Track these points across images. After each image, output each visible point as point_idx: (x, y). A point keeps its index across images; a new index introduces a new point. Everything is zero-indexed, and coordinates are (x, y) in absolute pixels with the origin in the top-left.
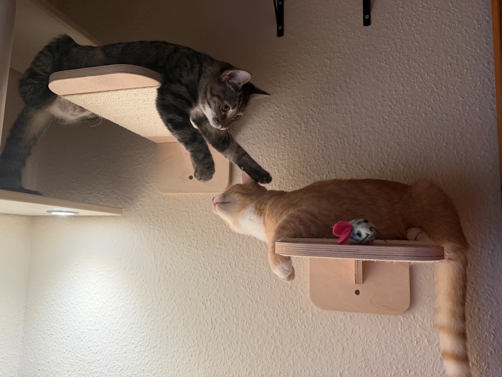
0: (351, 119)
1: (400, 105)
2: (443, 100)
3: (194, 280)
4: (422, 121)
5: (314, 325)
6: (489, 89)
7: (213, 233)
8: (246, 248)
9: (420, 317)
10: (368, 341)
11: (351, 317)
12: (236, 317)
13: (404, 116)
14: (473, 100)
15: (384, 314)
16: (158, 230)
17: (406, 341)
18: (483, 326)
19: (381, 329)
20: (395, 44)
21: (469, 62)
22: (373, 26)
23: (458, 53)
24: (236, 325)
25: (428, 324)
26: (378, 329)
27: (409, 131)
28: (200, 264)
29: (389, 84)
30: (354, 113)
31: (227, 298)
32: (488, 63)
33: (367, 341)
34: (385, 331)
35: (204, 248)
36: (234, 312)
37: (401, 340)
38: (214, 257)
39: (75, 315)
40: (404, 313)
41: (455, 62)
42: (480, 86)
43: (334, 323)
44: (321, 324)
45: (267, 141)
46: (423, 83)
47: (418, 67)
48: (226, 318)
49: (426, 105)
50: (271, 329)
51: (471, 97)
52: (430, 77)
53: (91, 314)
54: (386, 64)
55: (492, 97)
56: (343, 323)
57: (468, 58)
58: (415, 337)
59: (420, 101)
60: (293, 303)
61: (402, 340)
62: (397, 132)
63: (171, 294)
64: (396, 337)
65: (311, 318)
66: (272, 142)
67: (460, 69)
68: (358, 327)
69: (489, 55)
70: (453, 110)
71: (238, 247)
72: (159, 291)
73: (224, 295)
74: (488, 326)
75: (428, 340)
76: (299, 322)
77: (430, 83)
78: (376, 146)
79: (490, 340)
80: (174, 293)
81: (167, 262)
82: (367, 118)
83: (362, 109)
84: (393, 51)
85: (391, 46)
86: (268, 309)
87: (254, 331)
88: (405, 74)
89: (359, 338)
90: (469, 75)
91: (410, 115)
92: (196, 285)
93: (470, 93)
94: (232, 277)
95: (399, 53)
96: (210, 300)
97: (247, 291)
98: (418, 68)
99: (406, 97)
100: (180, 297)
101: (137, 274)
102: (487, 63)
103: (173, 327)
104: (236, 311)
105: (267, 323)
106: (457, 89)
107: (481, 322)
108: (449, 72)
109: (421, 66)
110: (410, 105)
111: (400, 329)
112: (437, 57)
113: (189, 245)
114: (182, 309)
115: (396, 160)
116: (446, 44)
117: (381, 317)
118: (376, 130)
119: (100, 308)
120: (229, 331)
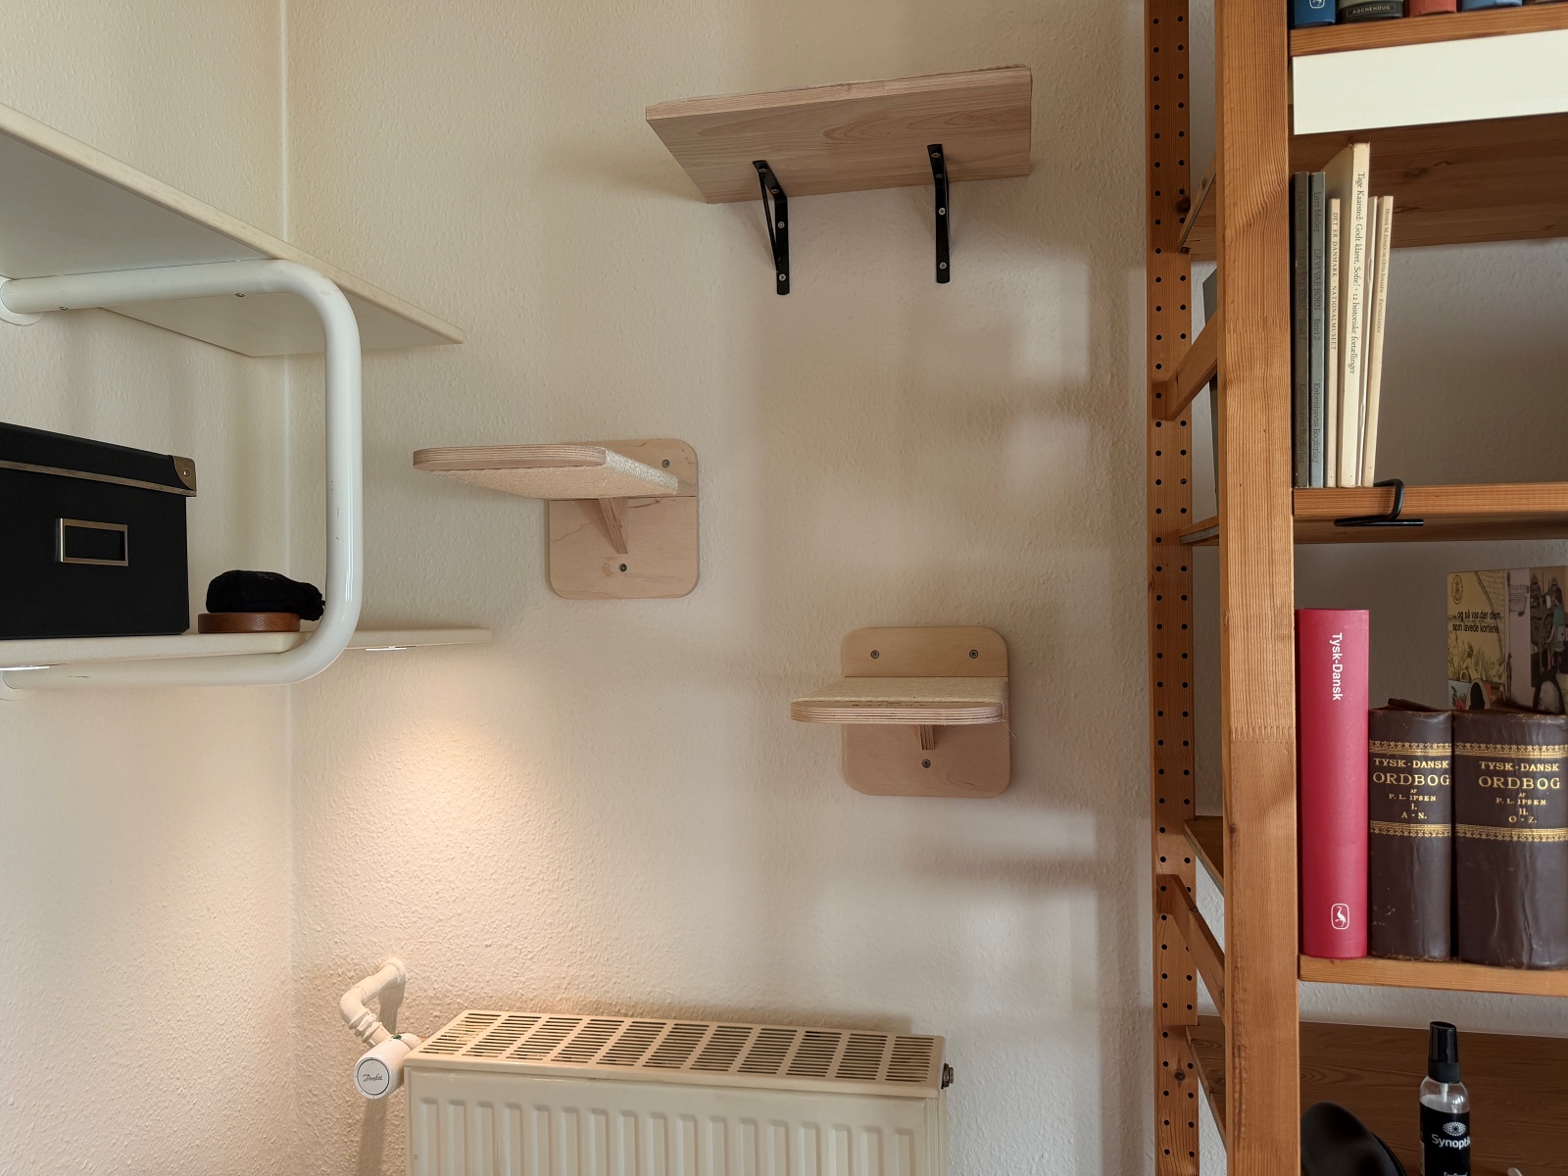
15: (970, 798)
22: (954, 284)
39: (402, 834)
40: (1001, 793)
53: (437, 831)
63: (596, 783)
72: (572, 780)
81: (584, 727)
101: (527, 750)
103: (604, 843)
113: (625, 695)
114: (619, 809)
117: (965, 803)
119: (454, 819)
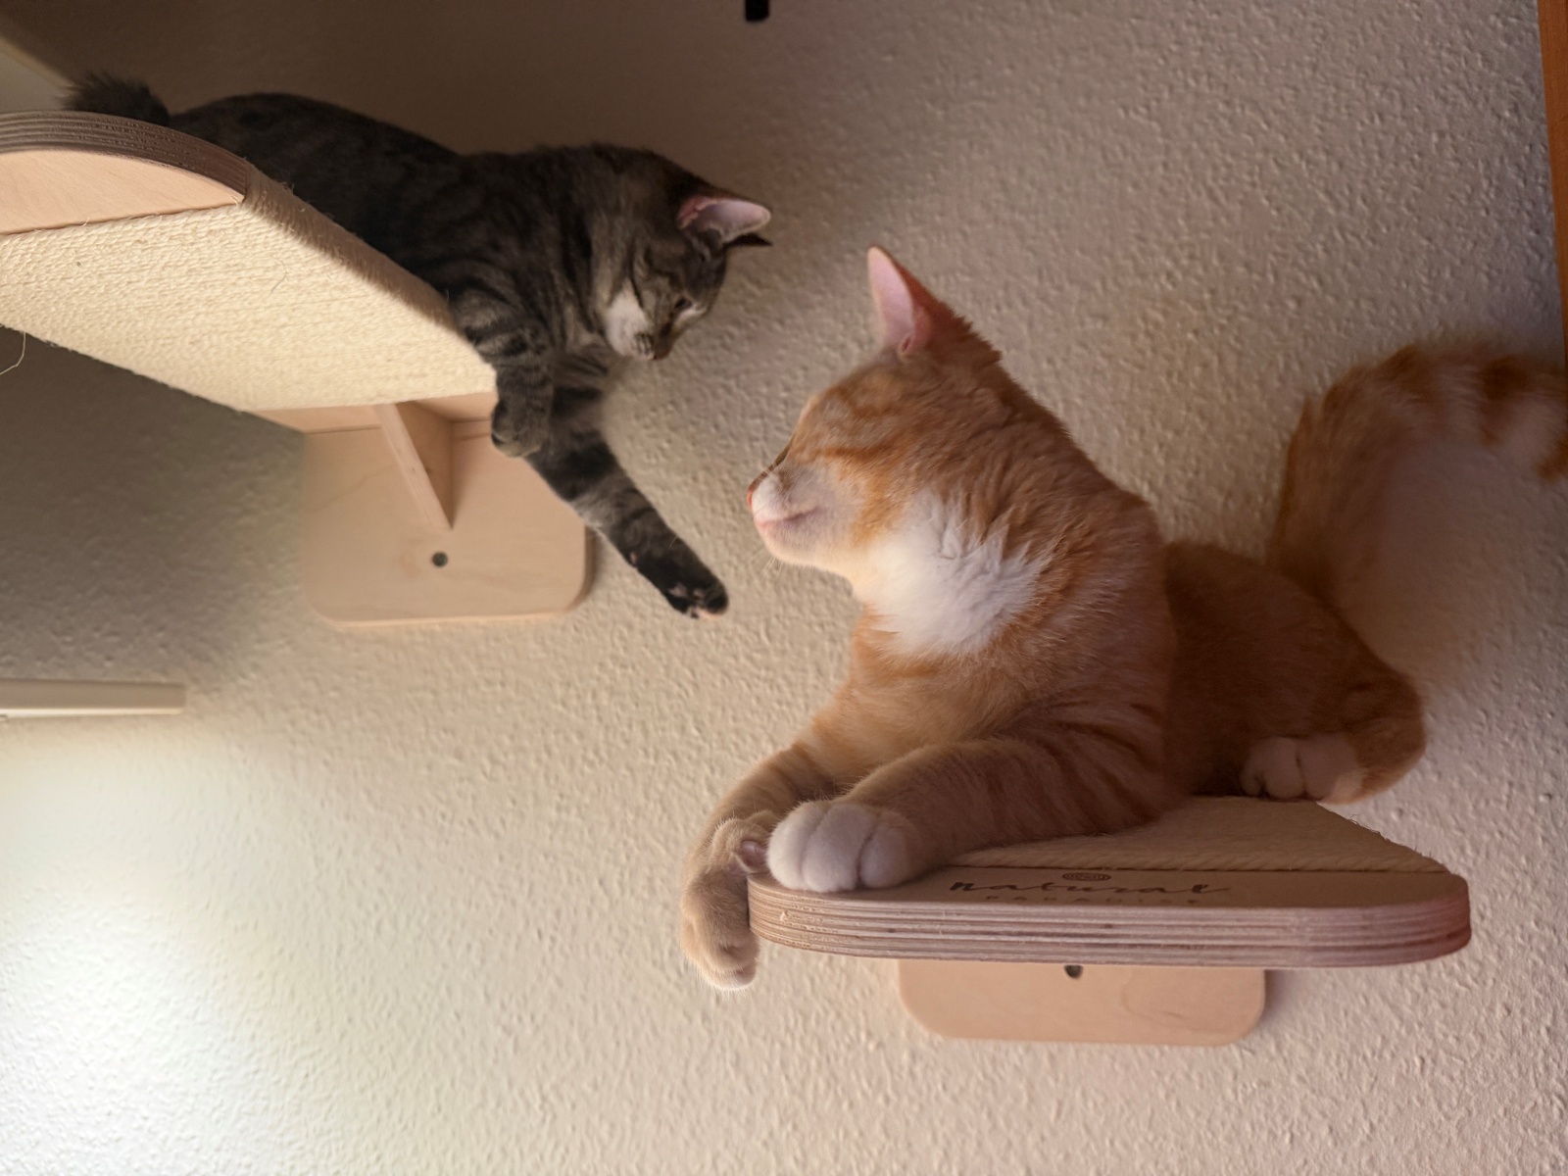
0: (1031, 325)
1: (1205, 268)
2: (1358, 246)
3: (469, 947)
4: (1285, 328)
5: (920, 1093)
6: (1520, 202)
7: (533, 765)
8: (661, 819)
9: (1300, 1047)
10: (1117, 1144)
11: (1052, 1058)
12: (632, 1076)
13: (1220, 311)
14: (1464, 246)
15: (1171, 1044)
16: (326, 763)
17: (1253, 1136)
18: (1524, 1071)
19: (1162, 1094)
20: (1177, 43)
21: (1449, 108)
23: (1407, 75)
24: (631, 1103)
25: (1331, 1068)
26: (1151, 1095)
27: (1239, 363)
28: (488, 884)
29: (1162, 190)
30: (1039, 302)
31: (595, 1008)
32: (1515, 110)
33: (1112, 1143)
34: (1178, 1104)
35: (503, 822)
36: (623, 1056)
37: (1233, 1135)
38: (542, 858)
40: (1244, 1036)
41: (1398, 108)
42: (1487, 194)
43: (993, 1082)
44: (944, 1087)
45: (725, 414)
46: (1285, 187)
47: (1264, 126)
48: (595, 1079)
49: (1300, 268)
50: (763, 1114)
51: (1459, 236)
52: (1308, 162)
54: (1150, 118)
55: (1532, 234)
56: (1024, 1080)
57: (1442, 91)
58: (1285, 1118)
59: (1276, 254)
60: (839, 1015)
61: (1238, 1133)
62: (1197, 370)
63: (386, 1000)
64: (1218, 1123)
65: (906, 1069)
66: (743, 416)
67: (1414, 133)
68: (1078, 1094)
69: (1518, 79)
70: (1395, 284)
71: (631, 817)
72: (339, 990)
73: (584, 999)
74: (1541, 1069)
75: (1331, 1130)
76: (865, 1085)
77: (1309, 186)
78: (1123, 422)
79: (1549, 1119)
80: (397, 993)
81: (364, 883)
82: (1088, 320)
83: (1067, 286)
84: (1175, 70)
85: (1166, 53)
86: (751, 1043)
87: (698, 1121)
88: (1220, 154)
89: (1083, 1132)
90: (1449, 153)
91: (1242, 307)
92: (478, 963)
93: (1453, 220)
94: (610, 929)
95: (1196, 75)
96: (533, 1018)
97: (668, 979)
98: (1264, 132)
99: (1227, 240)
100: (420, 1008)
101: (256, 927)
102: (1510, 110)
103: (400, 1120)
104: (630, 1055)
105: (746, 1091)
106: (1409, 206)
107: (1515, 1055)
108: (1378, 143)
109: (1277, 123)
110: (1240, 270)
111: (1229, 1092)
112: (1333, 90)
113: (443, 816)
114: (429, 1051)
115: (1197, 473)
116: (1362, 43)
117: (1162, 1053)
118: (1122, 363)
119: (123, 1060)
120: (606, 1127)
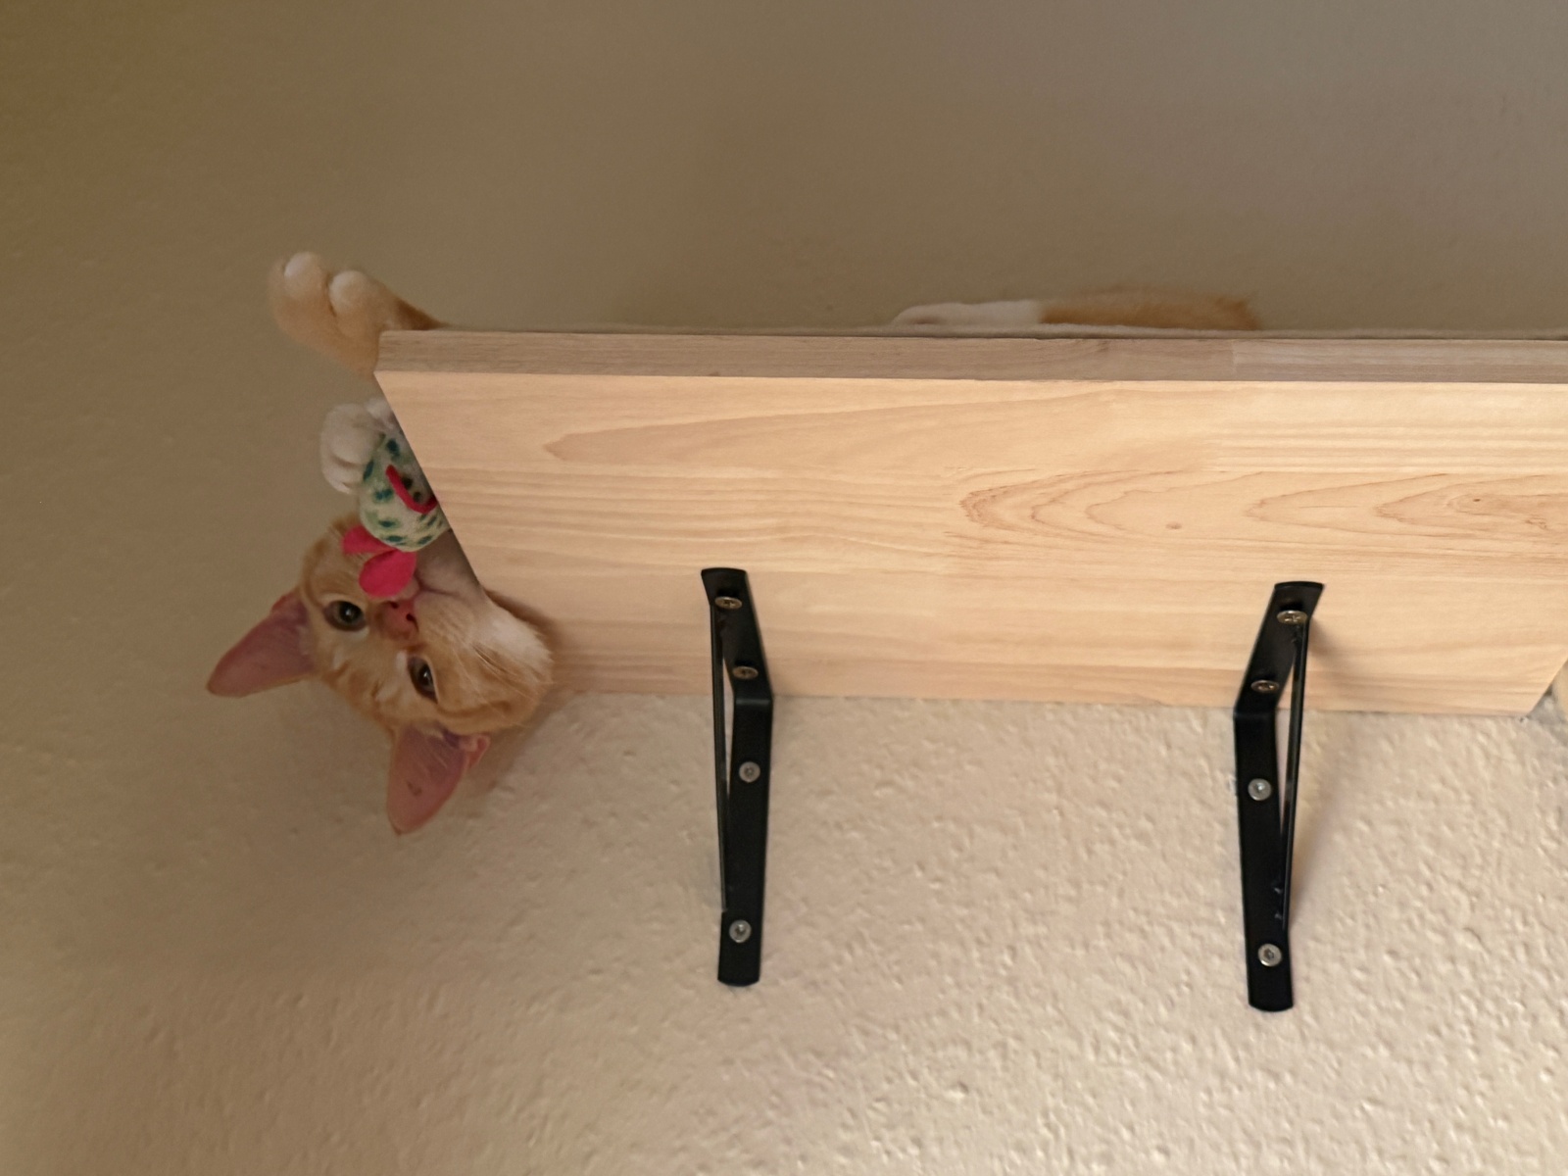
22: (1308, 1019)
